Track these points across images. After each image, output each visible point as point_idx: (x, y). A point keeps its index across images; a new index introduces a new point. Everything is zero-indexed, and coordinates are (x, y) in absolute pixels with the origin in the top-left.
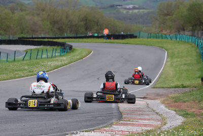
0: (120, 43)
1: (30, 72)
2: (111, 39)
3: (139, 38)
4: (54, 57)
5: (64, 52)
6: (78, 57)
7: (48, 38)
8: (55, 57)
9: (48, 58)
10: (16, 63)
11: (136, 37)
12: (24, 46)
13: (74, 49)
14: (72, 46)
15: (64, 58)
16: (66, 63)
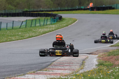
0: (101, 13)
1: (21, 37)
2: (94, 10)
3: (116, 9)
4: (45, 25)
5: (54, 21)
6: (64, 25)
7: (45, 11)
8: (47, 25)
9: (40, 26)
10: (13, 30)
11: (114, 8)
12: (26, 17)
13: (64, 19)
14: (61, 17)
15: (54, 26)
16: (53, 29)
